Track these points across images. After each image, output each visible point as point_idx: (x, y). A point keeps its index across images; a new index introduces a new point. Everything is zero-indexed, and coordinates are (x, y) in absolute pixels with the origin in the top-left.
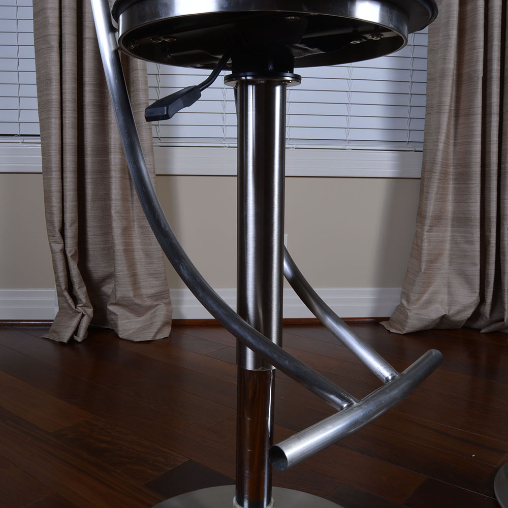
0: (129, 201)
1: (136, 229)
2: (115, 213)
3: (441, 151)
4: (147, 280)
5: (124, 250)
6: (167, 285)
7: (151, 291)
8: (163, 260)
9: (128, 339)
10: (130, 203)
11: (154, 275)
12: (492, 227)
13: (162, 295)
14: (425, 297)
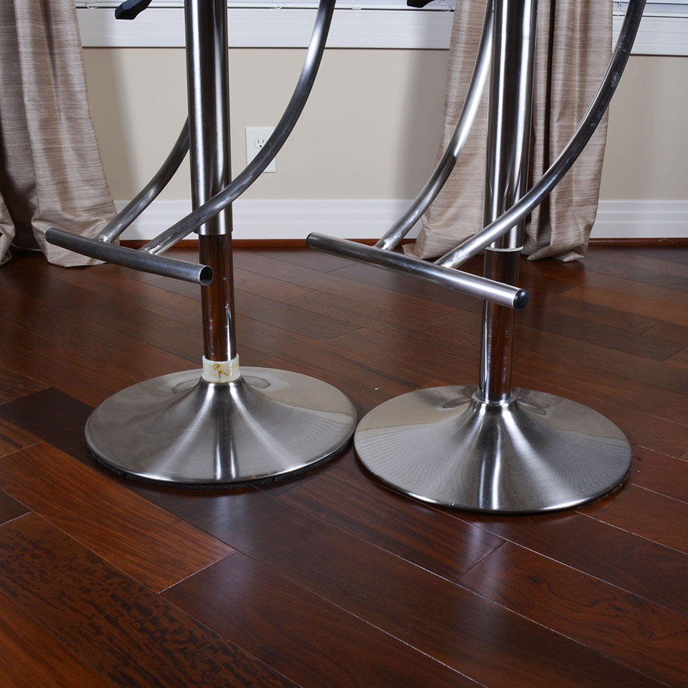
0: (51, 84)
1: (63, 122)
2: (29, 100)
3: (466, 13)
4: (82, 188)
5: (45, 149)
6: (109, 194)
7: (88, 203)
8: (101, 162)
9: (58, 264)
10: (53, 86)
11: (89, 181)
12: (539, 118)
13: (103, 208)
14: (451, 212)
